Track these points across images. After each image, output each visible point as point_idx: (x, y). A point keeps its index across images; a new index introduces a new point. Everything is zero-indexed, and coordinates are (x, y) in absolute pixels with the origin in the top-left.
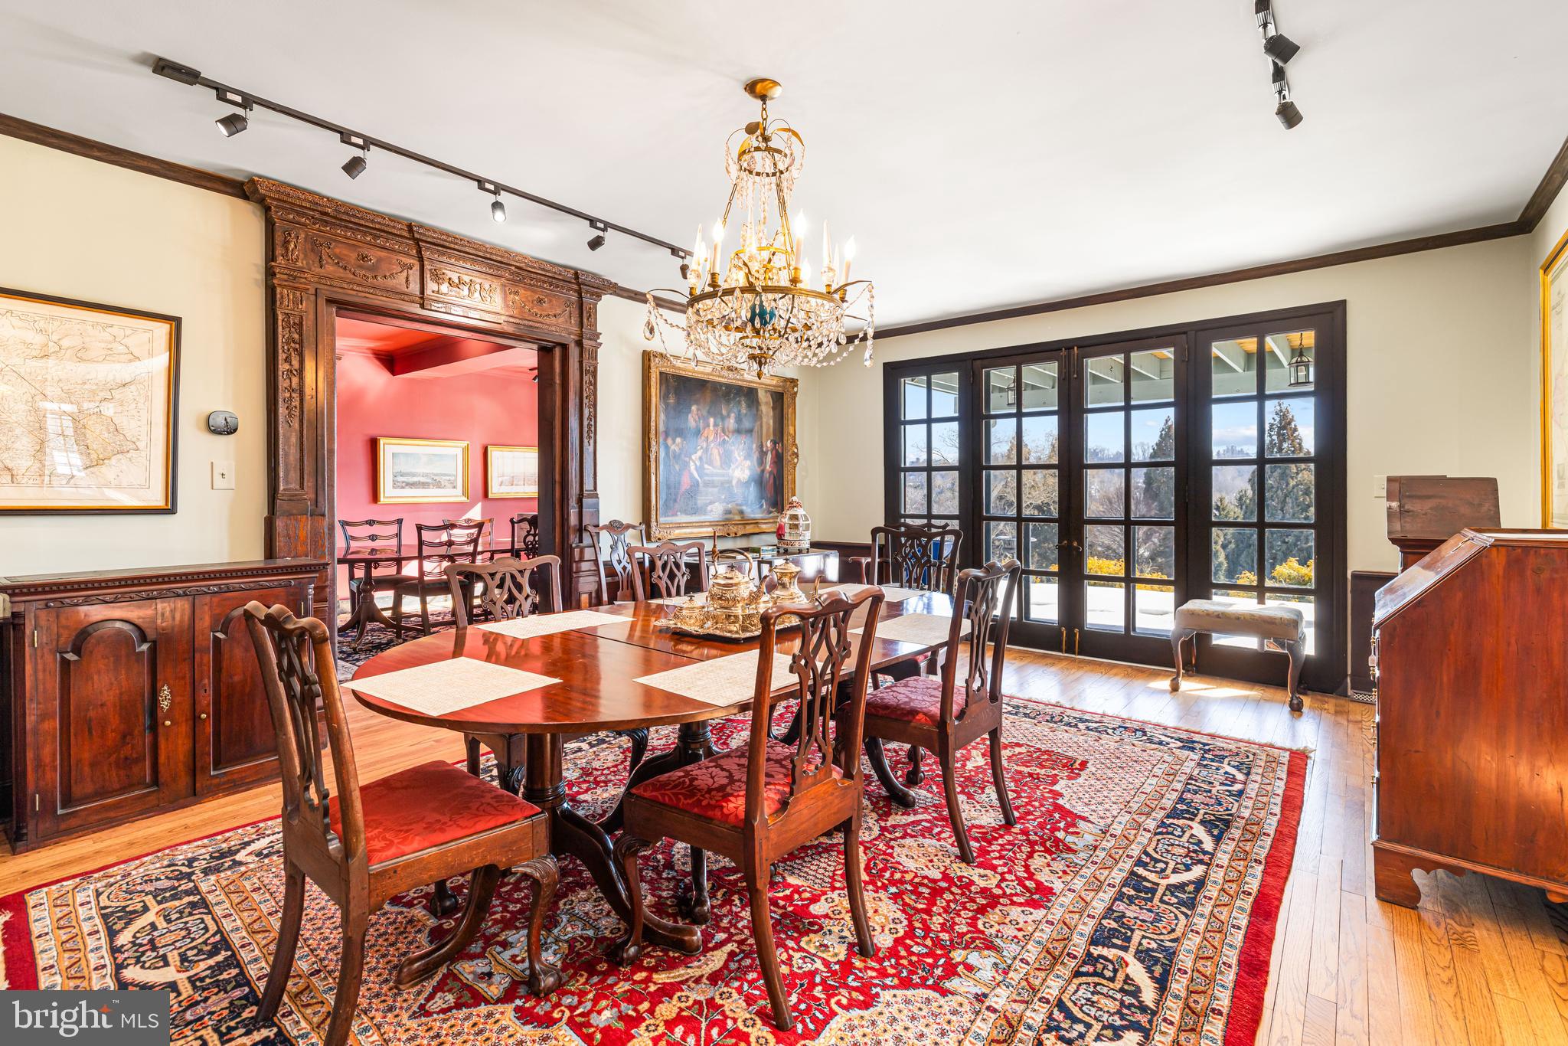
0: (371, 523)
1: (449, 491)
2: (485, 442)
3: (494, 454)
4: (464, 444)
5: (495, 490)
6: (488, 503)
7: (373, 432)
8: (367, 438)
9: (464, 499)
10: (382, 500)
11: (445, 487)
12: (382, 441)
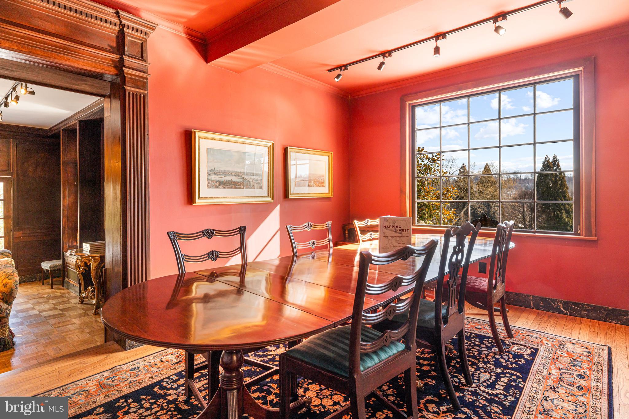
0: (209, 233)
1: (257, 192)
2: (286, 144)
3: (293, 155)
4: (269, 144)
5: (295, 191)
6: (287, 204)
7: (188, 124)
8: (181, 130)
9: (269, 199)
10: (198, 201)
11: (253, 187)
12: (198, 134)
